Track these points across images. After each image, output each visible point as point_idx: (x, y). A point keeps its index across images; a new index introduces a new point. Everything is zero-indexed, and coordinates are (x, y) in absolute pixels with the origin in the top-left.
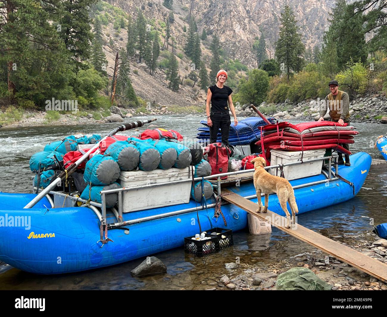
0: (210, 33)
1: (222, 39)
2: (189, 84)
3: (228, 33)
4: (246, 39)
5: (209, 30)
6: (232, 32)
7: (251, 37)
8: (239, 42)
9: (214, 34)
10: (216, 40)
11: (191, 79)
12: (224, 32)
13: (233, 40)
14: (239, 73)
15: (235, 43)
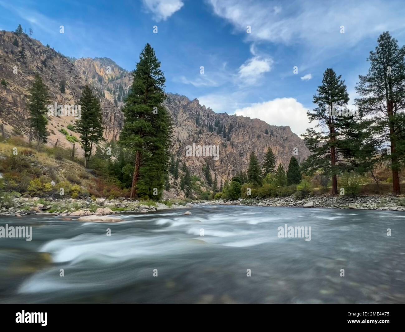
0: (181, 161)
1: (187, 164)
2: (174, 187)
3: (190, 161)
4: (199, 165)
5: (179, 159)
6: (192, 161)
7: (201, 164)
8: (196, 166)
9: (183, 162)
10: (185, 165)
11: (174, 184)
12: (188, 161)
13: (193, 165)
14: (197, 182)
15: (194, 167)
